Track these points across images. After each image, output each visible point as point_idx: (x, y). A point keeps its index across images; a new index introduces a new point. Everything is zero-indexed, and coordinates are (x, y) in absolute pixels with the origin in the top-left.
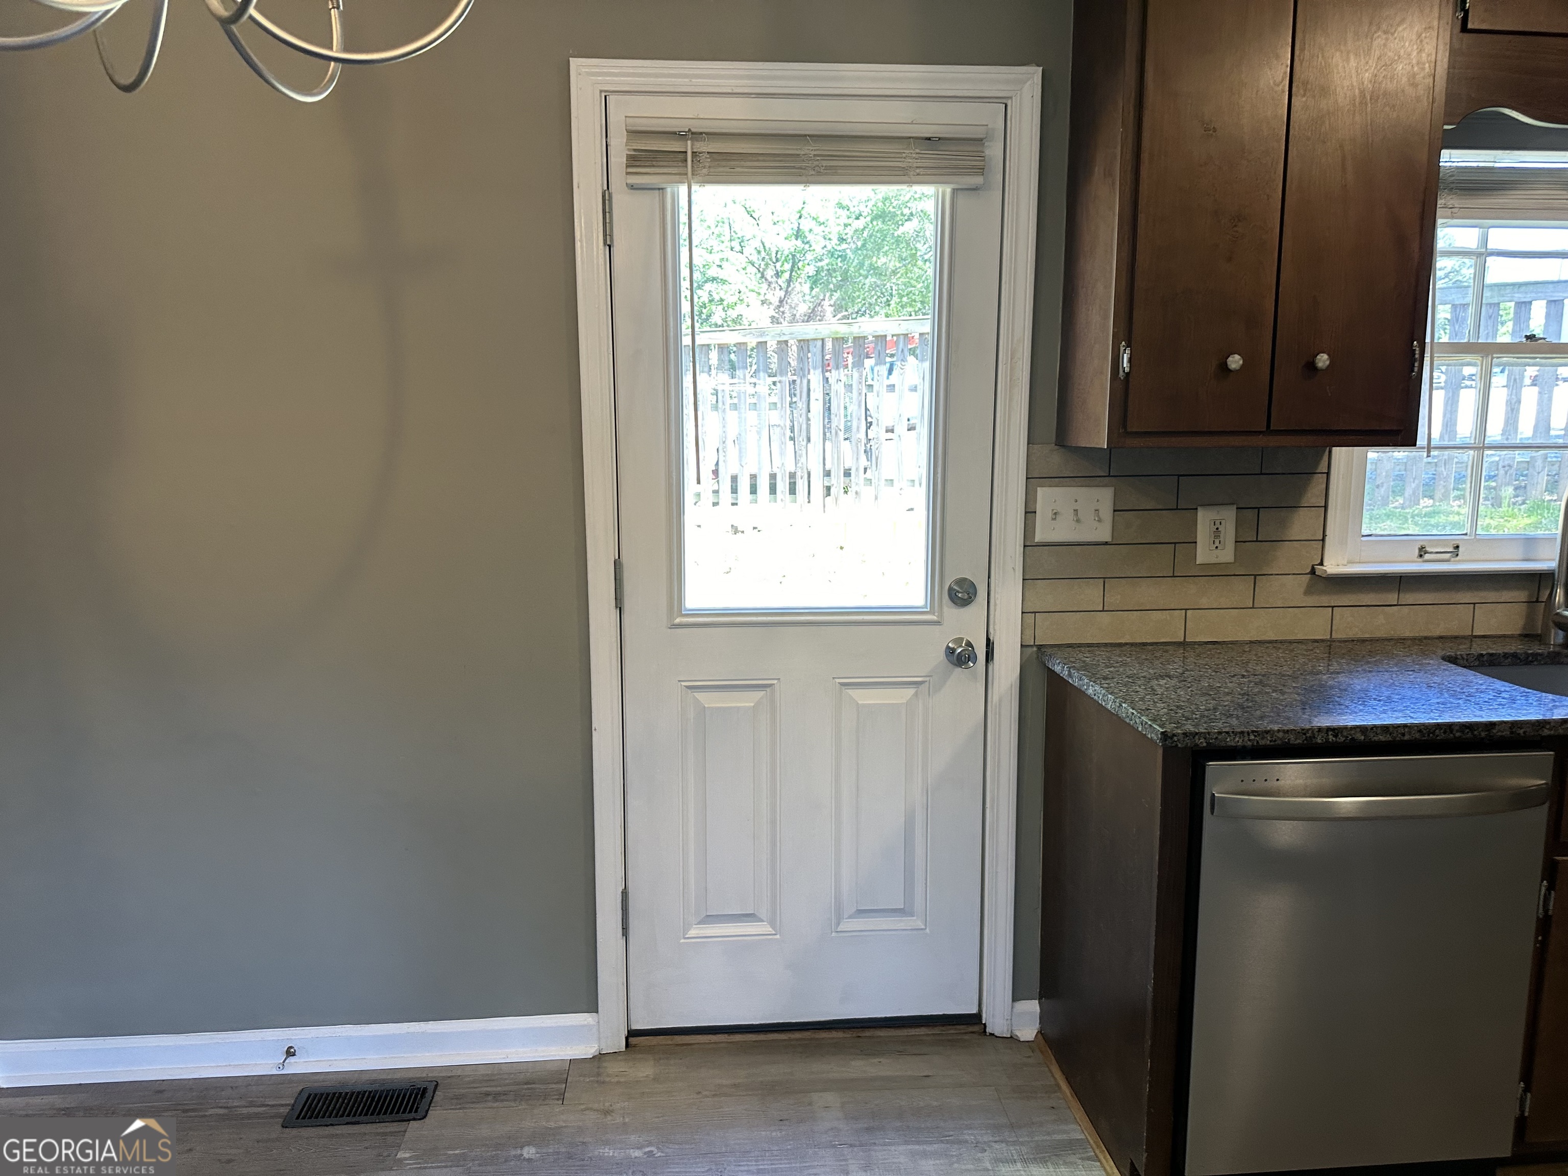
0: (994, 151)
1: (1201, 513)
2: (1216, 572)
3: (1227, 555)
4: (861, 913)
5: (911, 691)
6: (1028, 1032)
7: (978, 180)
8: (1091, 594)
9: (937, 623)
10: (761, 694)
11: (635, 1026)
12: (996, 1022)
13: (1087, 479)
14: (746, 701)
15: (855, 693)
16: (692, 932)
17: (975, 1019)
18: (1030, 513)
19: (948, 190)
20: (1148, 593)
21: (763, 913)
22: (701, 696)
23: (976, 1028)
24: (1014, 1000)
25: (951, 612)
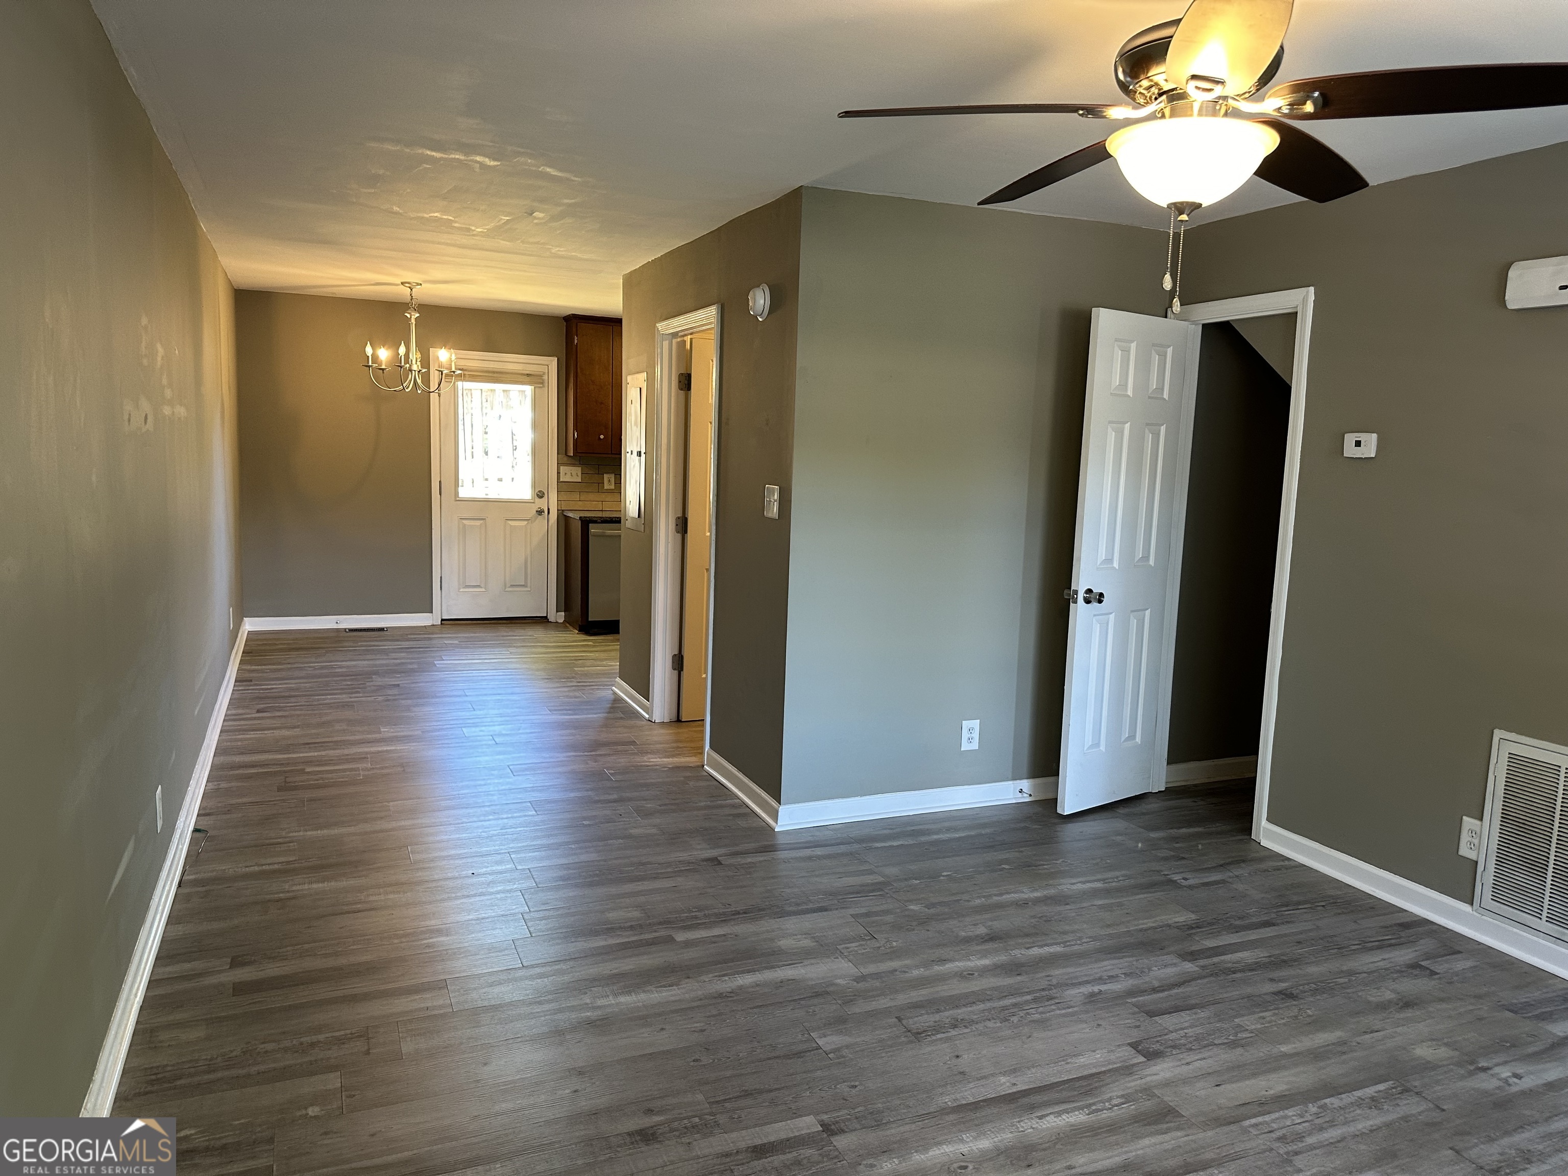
0: (546, 377)
1: (605, 475)
2: (610, 491)
3: (613, 487)
4: (512, 586)
5: (526, 522)
6: (561, 620)
7: (541, 385)
8: (576, 496)
9: (534, 503)
10: (482, 522)
11: (443, 618)
12: (552, 618)
13: (573, 465)
14: (478, 523)
15: (510, 522)
16: (461, 590)
17: (546, 617)
18: (558, 473)
19: (533, 387)
20: (591, 496)
21: (482, 585)
22: (464, 521)
23: (546, 620)
24: (557, 612)
25: (537, 500)
